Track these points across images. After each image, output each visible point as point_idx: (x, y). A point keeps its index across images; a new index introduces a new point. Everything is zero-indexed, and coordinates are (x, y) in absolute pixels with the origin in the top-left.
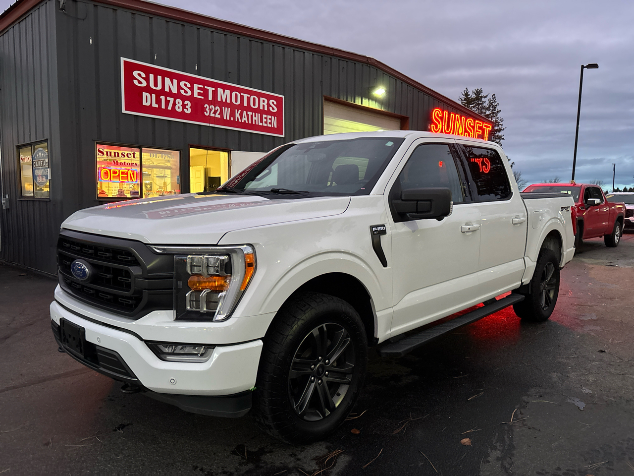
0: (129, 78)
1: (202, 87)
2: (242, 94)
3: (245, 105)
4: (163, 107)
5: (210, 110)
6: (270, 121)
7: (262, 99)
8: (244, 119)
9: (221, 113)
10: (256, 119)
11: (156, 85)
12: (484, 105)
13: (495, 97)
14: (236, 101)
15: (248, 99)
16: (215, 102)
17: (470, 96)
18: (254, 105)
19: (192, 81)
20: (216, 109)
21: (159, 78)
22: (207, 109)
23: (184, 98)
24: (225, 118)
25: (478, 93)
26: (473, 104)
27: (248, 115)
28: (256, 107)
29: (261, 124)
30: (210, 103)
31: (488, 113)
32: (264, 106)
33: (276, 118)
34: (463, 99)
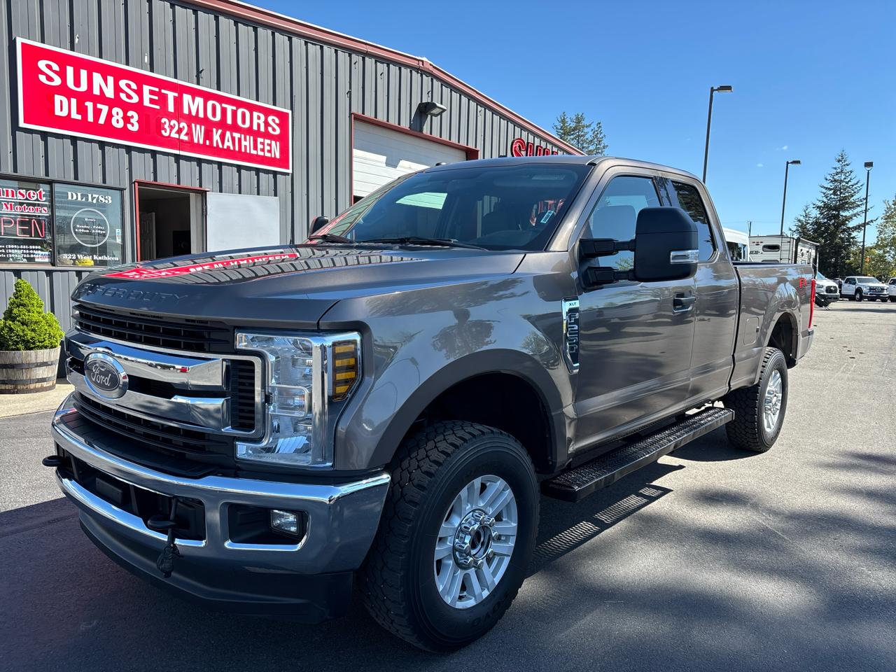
0: (32, 72)
1: (157, 90)
2: (224, 105)
3: (229, 121)
4: (90, 119)
5: (172, 128)
6: (269, 148)
7: (255, 114)
8: (227, 144)
9: (190, 133)
10: (247, 143)
11: (77, 83)
12: (587, 137)
13: (600, 126)
14: (214, 114)
15: (234, 114)
16: (178, 114)
18: (244, 122)
19: (140, 80)
20: (181, 126)
21: (84, 73)
22: (166, 126)
23: (126, 107)
24: (196, 141)
25: (579, 120)
26: (573, 134)
27: (233, 139)
28: (247, 125)
29: (254, 152)
30: (170, 116)
31: (591, 148)
32: (259, 125)
33: (278, 143)
34: (559, 127)
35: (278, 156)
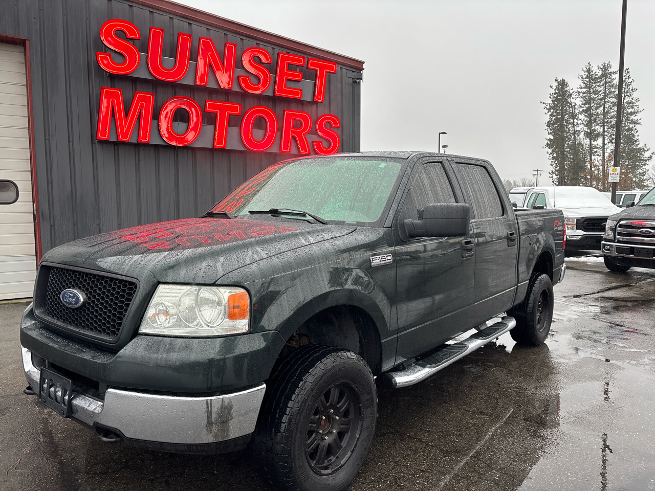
13: (628, 72)
17: (594, 72)
25: (605, 68)
34: (584, 76)
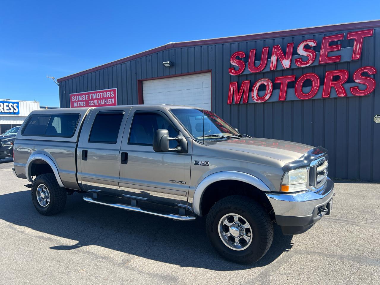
0: (72, 99)
1: (88, 95)
2: (100, 93)
3: (102, 97)
4: (79, 106)
5: (91, 103)
7: (108, 93)
8: (102, 103)
9: (94, 103)
11: (77, 99)
15: (103, 94)
16: (92, 100)
18: (105, 96)
21: (77, 96)
24: (95, 105)
27: (103, 101)
28: (106, 96)
29: (107, 103)
30: (90, 100)
32: (108, 95)
35: (113, 103)
